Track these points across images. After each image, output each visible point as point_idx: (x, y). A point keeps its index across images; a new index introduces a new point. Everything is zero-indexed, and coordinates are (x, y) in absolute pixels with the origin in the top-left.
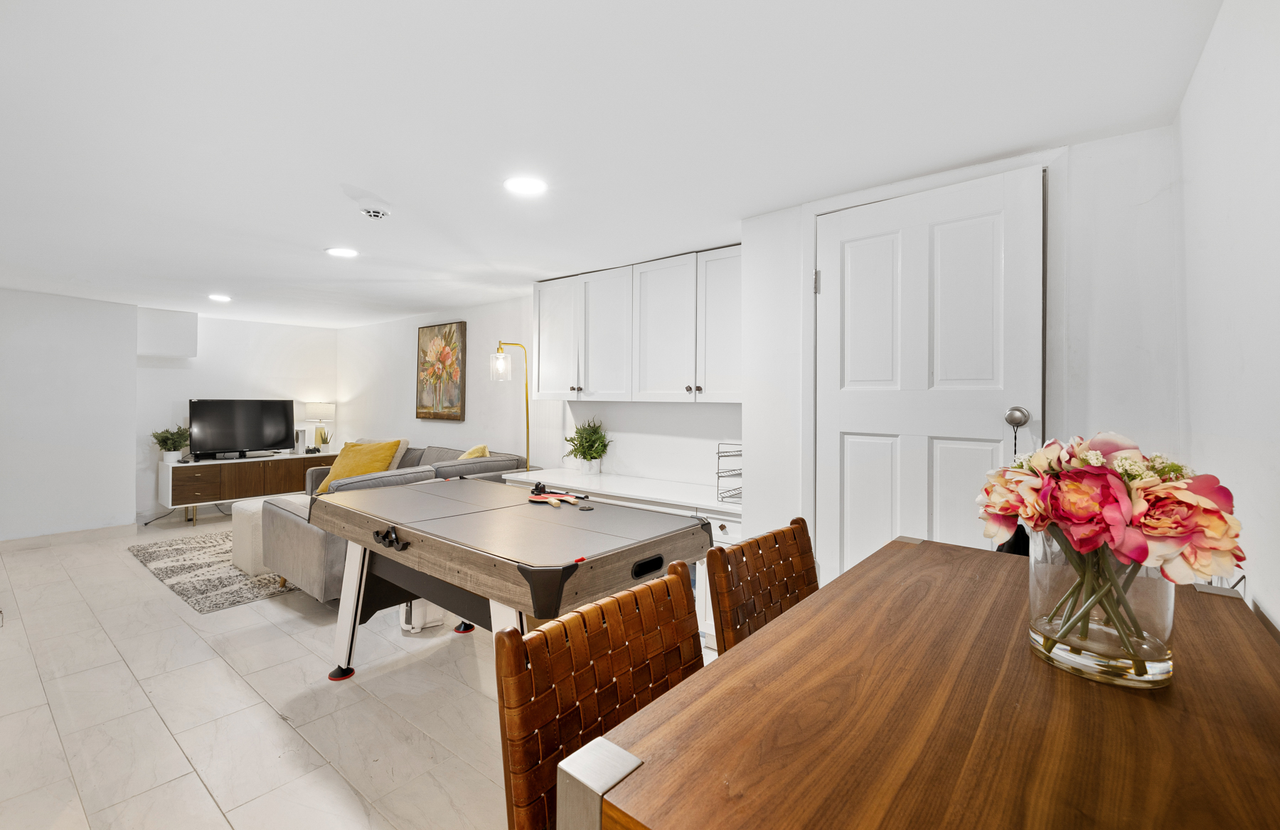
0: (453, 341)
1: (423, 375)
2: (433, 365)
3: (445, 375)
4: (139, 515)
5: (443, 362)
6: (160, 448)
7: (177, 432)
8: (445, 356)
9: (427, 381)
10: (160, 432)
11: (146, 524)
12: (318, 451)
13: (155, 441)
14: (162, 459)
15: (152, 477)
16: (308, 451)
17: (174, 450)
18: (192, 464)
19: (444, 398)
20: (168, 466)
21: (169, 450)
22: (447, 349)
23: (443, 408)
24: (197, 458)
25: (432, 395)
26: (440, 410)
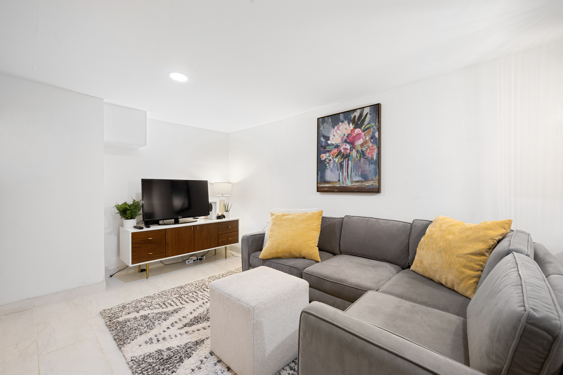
0: (366, 123)
1: (324, 156)
2: (337, 146)
3: (354, 153)
4: (106, 270)
5: (352, 143)
6: (120, 217)
7: (132, 204)
8: (354, 137)
9: (330, 160)
10: (120, 204)
11: (111, 276)
12: (224, 217)
13: (117, 211)
14: (122, 225)
15: (115, 239)
16: (219, 217)
17: (131, 219)
18: (145, 229)
19: (353, 174)
20: (129, 232)
21: (127, 219)
22: (358, 131)
23: (352, 182)
24: (147, 224)
25: (337, 172)
26: (348, 184)
